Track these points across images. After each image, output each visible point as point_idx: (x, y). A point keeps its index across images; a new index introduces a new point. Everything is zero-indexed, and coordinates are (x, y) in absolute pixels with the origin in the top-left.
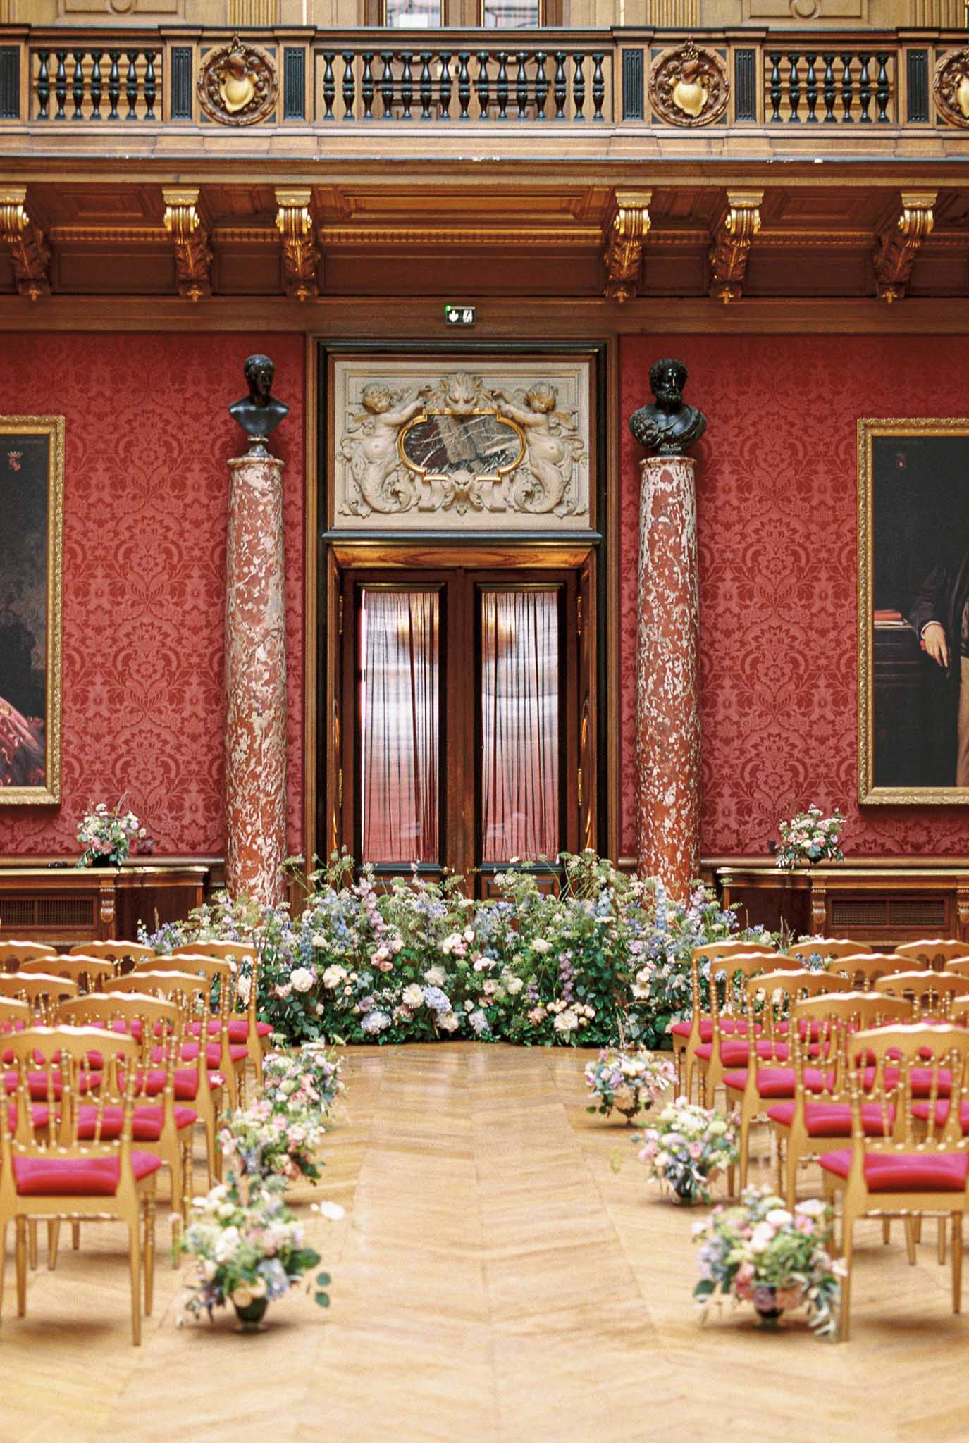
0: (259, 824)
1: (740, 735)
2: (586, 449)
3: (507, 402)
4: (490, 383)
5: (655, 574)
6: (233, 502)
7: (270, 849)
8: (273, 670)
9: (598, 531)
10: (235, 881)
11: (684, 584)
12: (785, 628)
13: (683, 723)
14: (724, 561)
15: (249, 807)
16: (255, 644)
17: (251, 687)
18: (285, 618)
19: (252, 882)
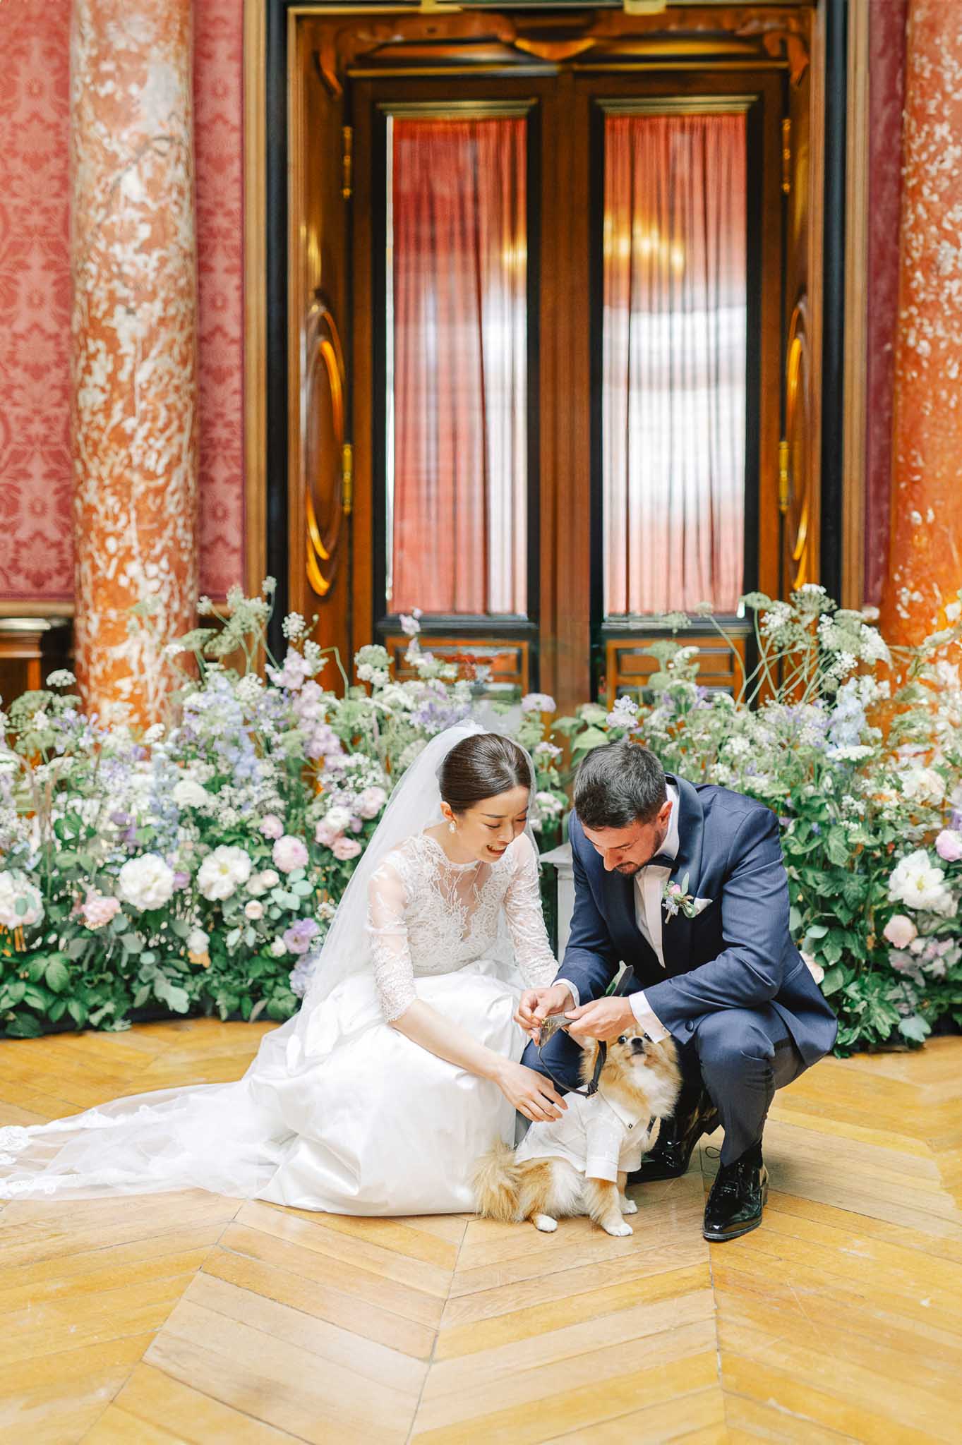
0: (132, 535)
7: (154, 585)
8: (160, 220)
10: (88, 650)
15: (111, 501)
16: (120, 166)
17: (114, 256)
18: (190, 120)
19: (117, 652)
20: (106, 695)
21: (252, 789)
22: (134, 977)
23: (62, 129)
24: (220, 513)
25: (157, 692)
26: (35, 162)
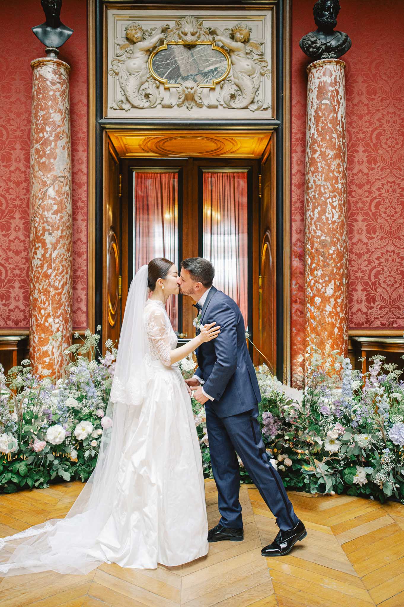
0: (50, 309)
1: (368, 251)
2: (270, 67)
3: (217, 35)
4: (207, 25)
5: (319, 139)
6: (33, 90)
7: (58, 325)
8: (60, 203)
9: (277, 119)
10: (34, 348)
11: (339, 146)
12: (397, 182)
13: (338, 240)
14: (358, 139)
15: (43, 297)
16: (47, 186)
17: (45, 215)
18: (71, 171)
19: (45, 348)
20: (40, 363)
21: (93, 400)
22: (51, 468)
23: (27, 173)
24: (79, 300)
25: (58, 362)
26: (18, 184)
